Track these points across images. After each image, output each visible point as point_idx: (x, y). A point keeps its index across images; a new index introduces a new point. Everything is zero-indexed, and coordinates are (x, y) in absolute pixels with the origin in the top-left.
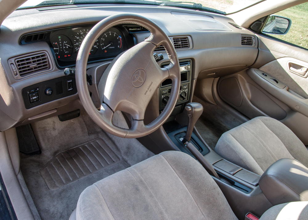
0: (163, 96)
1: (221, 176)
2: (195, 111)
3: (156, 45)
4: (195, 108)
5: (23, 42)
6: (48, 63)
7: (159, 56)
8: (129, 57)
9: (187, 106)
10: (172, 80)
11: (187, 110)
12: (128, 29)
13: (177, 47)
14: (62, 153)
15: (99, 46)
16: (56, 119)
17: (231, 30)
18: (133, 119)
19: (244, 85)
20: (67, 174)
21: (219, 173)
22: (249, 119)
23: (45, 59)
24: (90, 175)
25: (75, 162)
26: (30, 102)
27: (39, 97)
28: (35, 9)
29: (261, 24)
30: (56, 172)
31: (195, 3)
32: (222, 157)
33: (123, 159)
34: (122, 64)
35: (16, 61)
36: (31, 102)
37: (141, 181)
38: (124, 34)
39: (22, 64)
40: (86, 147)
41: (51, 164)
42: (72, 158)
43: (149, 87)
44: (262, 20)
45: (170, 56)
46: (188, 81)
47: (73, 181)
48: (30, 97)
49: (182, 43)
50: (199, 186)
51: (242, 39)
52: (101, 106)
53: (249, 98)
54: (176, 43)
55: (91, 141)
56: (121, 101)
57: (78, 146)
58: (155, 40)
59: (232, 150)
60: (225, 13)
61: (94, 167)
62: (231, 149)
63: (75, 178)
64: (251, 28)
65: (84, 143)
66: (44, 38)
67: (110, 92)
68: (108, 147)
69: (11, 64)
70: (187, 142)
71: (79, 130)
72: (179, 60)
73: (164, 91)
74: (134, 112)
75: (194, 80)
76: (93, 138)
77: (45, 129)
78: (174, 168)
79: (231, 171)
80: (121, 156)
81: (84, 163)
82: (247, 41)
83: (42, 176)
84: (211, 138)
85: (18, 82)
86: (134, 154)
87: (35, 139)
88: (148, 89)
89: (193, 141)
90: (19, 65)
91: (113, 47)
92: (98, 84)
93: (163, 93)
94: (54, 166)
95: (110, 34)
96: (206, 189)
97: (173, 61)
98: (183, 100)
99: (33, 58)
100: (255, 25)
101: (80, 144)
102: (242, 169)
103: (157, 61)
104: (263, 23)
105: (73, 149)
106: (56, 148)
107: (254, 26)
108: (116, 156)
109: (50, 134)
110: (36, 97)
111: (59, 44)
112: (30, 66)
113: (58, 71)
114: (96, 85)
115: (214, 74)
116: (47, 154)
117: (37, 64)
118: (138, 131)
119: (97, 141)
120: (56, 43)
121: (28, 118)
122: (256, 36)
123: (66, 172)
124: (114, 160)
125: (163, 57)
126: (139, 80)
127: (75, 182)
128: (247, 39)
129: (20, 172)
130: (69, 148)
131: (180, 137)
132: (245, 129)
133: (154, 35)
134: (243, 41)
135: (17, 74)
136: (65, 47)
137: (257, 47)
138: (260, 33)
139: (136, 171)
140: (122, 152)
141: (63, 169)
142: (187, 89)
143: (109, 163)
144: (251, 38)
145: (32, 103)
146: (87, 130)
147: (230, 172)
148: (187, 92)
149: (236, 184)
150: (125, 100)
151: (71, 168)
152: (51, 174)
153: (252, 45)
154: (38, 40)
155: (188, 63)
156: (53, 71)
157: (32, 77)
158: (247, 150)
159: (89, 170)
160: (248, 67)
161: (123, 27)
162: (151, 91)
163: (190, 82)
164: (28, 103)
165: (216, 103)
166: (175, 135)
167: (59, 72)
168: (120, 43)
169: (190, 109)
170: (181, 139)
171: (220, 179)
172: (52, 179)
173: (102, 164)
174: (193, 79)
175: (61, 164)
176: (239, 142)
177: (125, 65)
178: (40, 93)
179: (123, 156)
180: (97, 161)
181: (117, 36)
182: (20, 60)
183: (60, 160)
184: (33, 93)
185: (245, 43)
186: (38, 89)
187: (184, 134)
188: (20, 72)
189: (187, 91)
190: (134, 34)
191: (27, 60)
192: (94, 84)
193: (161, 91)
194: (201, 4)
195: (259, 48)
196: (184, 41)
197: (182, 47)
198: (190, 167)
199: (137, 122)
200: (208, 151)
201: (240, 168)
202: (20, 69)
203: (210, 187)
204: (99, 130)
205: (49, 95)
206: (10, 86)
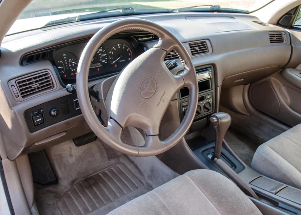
0: (183, 109)
1: (261, 196)
2: (221, 122)
3: (165, 51)
4: (221, 119)
5: (24, 63)
6: (51, 82)
7: (172, 64)
8: (137, 65)
9: (212, 117)
10: (189, 88)
11: (212, 121)
12: (137, 40)
13: (194, 53)
14: (81, 181)
15: (107, 61)
16: (72, 145)
17: (256, 28)
18: (146, 135)
19: (280, 90)
20: (86, 204)
21: (256, 192)
22: (290, 127)
23: (48, 78)
24: (112, 203)
25: (94, 190)
26: (34, 124)
27: (43, 119)
28: (40, 30)
29: (291, 17)
30: (74, 203)
31: (212, 6)
32: (260, 173)
33: (147, 183)
34: (128, 75)
35: (17, 82)
36: (36, 124)
37: (164, 207)
38: (133, 45)
39: (24, 85)
40: (106, 174)
41: (69, 194)
42: (91, 186)
43: (162, 97)
44: (292, 13)
45: (184, 61)
46: (211, 89)
47: (92, 211)
48: (34, 119)
49: (199, 48)
50: (234, 209)
51: (270, 37)
52: (109, 122)
53: (287, 104)
54: (193, 49)
55: (111, 166)
56: (130, 115)
57: (98, 173)
58: (164, 45)
59: (272, 165)
60: (247, 11)
61: (116, 194)
62: (271, 163)
63: (94, 208)
64: (281, 24)
65: (104, 169)
66: (47, 57)
67: (117, 106)
68: (131, 171)
69: (12, 86)
70: (216, 159)
71: (98, 156)
72: (195, 67)
73: (184, 103)
74: (146, 126)
75: (218, 88)
76: (114, 163)
77: (61, 157)
78: (202, 190)
79: (273, 190)
80: (145, 180)
81: (104, 191)
82: (277, 38)
83: (59, 208)
84: (247, 153)
85: (19, 104)
86: (158, 177)
87: (51, 168)
88: (161, 100)
89: (224, 157)
90: (20, 86)
91: (123, 61)
92: (105, 99)
93: (183, 106)
94: (72, 196)
95: (119, 47)
96: (243, 212)
97: (188, 66)
98: (208, 112)
99: (35, 78)
100: (285, 19)
101: (99, 171)
102: (287, 186)
103: (171, 69)
104: (293, 16)
105: (92, 176)
106: (74, 176)
107: (283, 20)
108: (140, 181)
109: (67, 161)
110: (40, 119)
111: (64, 62)
112: (32, 87)
113: (62, 90)
114: (103, 100)
115: (243, 79)
116: (64, 184)
117: (39, 84)
118: (153, 148)
119: (118, 166)
120: (61, 61)
121: (35, 143)
122: (286, 31)
123: (84, 202)
124: (137, 186)
125: (176, 64)
126: (149, 90)
127: (94, 212)
128: (276, 36)
129: (35, 204)
130: (88, 176)
131: (208, 154)
132: (287, 139)
133: (163, 40)
134: (271, 39)
135: (18, 96)
136: (71, 65)
137: (289, 44)
138: (292, 28)
139: (157, 195)
140: (146, 176)
141: (82, 199)
142: (211, 99)
143: (132, 190)
144: (281, 34)
145: (37, 126)
146: (106, 154)
147: (271, 190)
148: (211, 103)
149: (280, 204)
150: (135, 114)
151: (90, 197)
152: (68, 205)
153: (283, 42)
154: (40, 59)
155: (208, 70)
156: (58, 90)
157: (35, 98)
158: (291, 164)
159: (109, 198)
160: (282, 68)
161: (131, 38)
162: (165, 102)
163: (213, 91)
164: (32, 126)
165: (250, 113)
166: (203, 152)
167: (64, 90)
168: (131, 55)
169: (216, 121)
170: (210, 157)
171: (260, 200)
172: (70, 211)
173: (124, 191)
174: (216, 87)
175: (79, 193)
176: (280, 155)
177: (132, 75)
178: (44, 115)
179: (147, 180)
180: (118, 187)
181: (126, 48)
182: (21, 81)
183: (78, 189)
184: (37, 115)
185: (274, 40)
186: (42, 110)
187: (213, 150)
188: (22, 94)
189: (211, 100)
190: (144, 44)
191: (28, 80)
192: (102, 100)
193: (180, 103)
194: (219, 6)
195: (292, 45)
196: (202, 45)
197: (200, 53)
198: (221, 187)
199: (151, 137)
200: (242, 167)
201: (284, 185)
202: (21, 90)
203: (247, 210)
204: (119, 154)
205: (54, 116)
206: (12, 109)
